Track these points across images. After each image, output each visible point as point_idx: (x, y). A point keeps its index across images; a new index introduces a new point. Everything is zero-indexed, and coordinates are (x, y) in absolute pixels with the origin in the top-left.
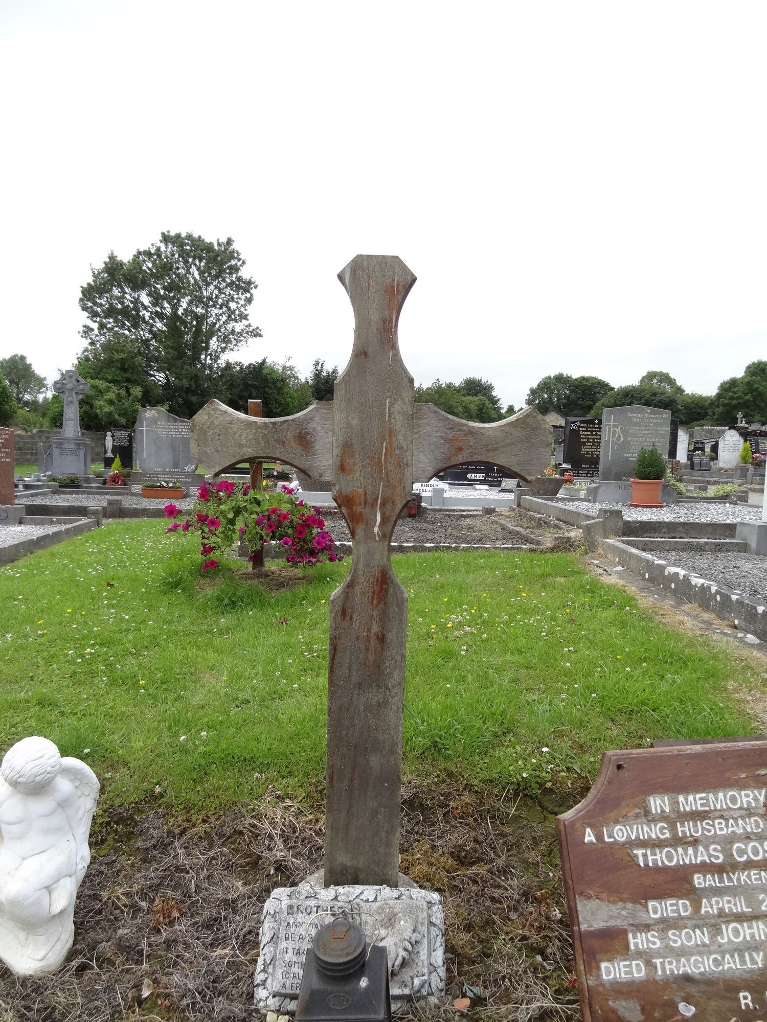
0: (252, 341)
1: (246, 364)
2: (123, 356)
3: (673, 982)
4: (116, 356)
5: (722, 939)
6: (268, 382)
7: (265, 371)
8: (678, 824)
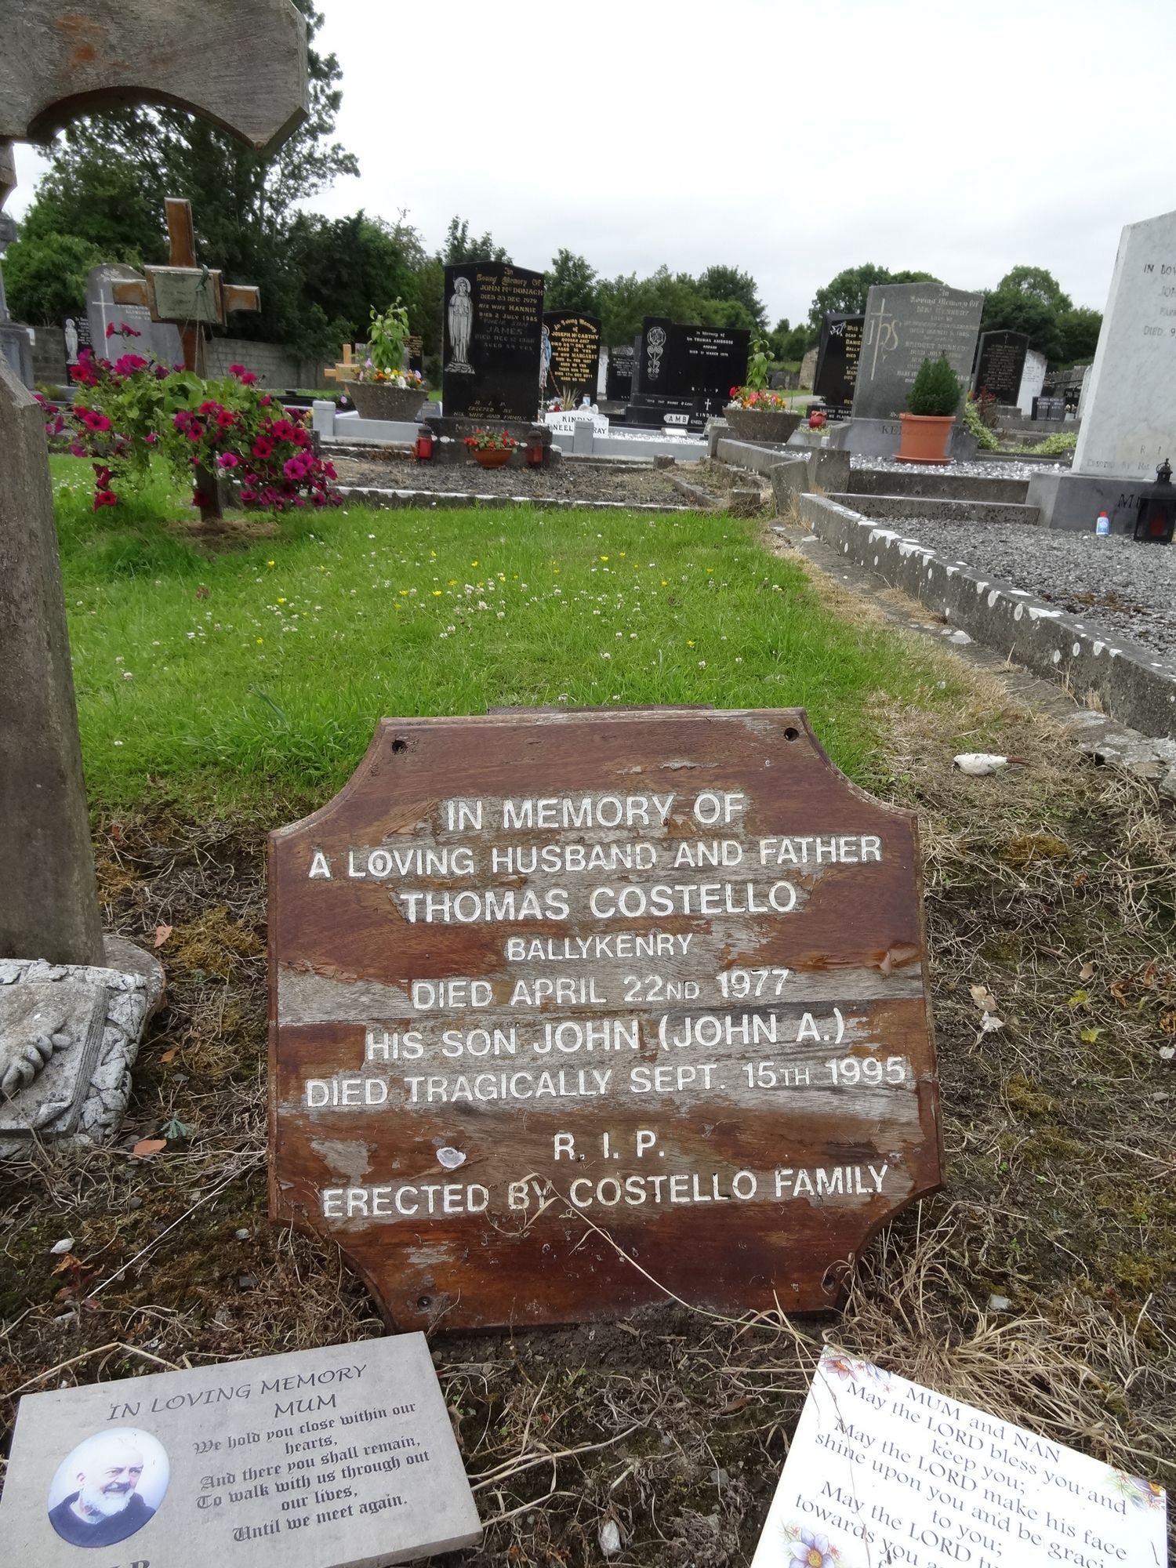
0: (343, 179)
1: (332, 221)
2: (113, 192)
3: (437, 1115)
4: (101, 192)
5: (541, 1047)
6: (369, 256)
7: (365, 235)
8: (495, 851)
